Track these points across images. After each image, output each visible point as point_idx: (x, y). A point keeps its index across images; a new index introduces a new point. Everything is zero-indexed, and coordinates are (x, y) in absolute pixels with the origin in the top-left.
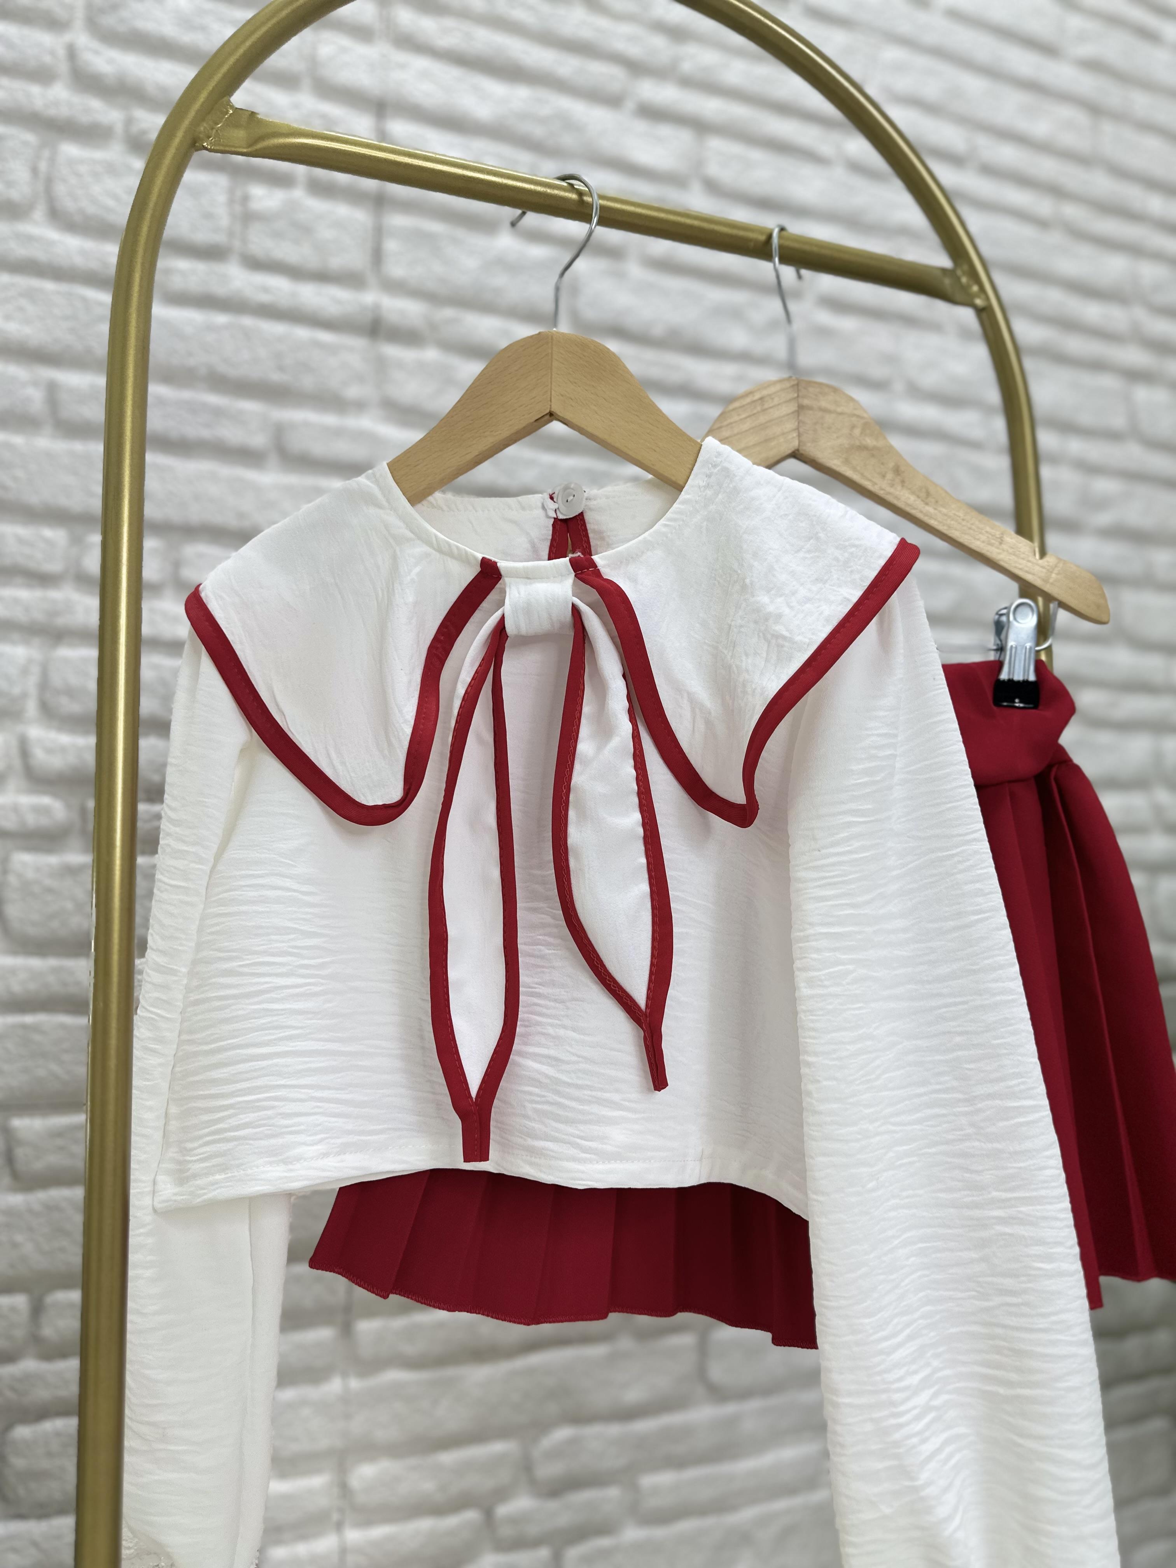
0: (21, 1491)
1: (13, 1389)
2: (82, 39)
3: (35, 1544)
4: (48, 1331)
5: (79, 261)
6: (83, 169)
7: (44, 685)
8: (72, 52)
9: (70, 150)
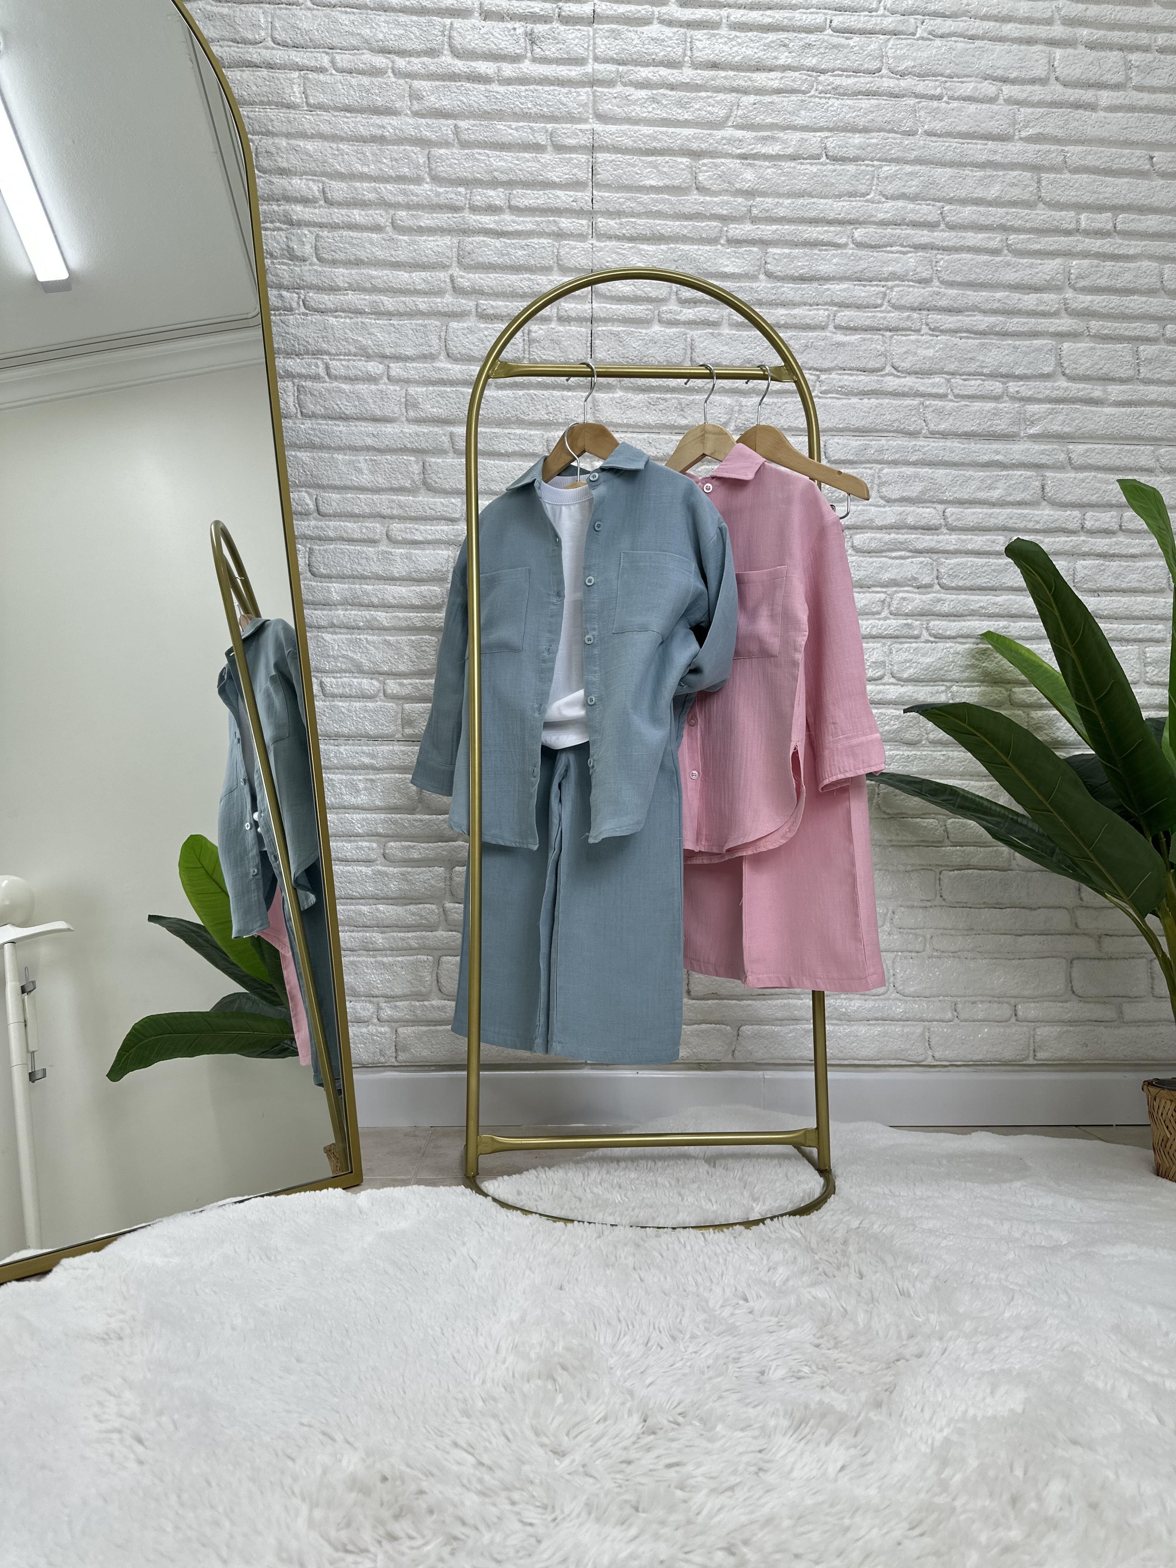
2: (456, 271)
5: (459, 376)
6: (459, 333)
8: (451, 276)
9: (454, 325)
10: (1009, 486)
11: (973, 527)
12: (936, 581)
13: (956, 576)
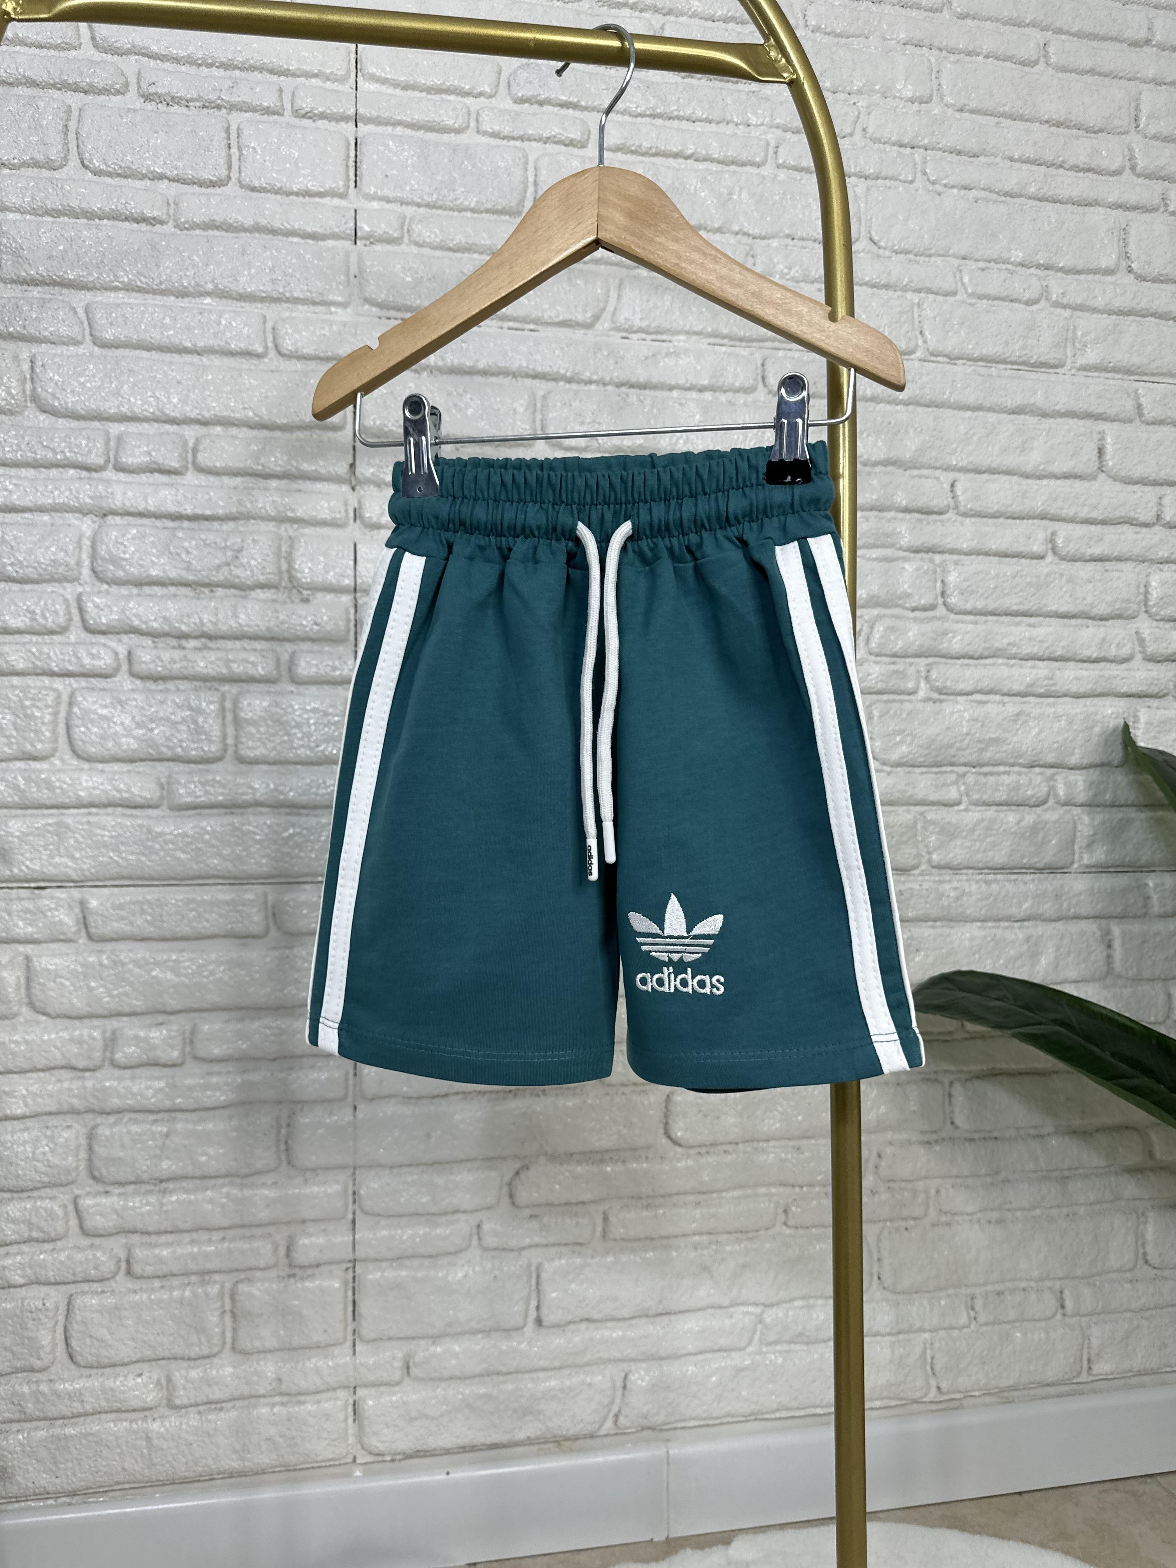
0: (104, 1173)
1: (95, 1097)
3: (116, 1211)
4: (119, 1056)
7: (94, 556)
10: (1052, 448)
11: (997, 511)
12: (940, 600)
13: (972, 592)
